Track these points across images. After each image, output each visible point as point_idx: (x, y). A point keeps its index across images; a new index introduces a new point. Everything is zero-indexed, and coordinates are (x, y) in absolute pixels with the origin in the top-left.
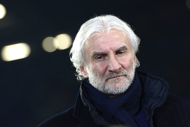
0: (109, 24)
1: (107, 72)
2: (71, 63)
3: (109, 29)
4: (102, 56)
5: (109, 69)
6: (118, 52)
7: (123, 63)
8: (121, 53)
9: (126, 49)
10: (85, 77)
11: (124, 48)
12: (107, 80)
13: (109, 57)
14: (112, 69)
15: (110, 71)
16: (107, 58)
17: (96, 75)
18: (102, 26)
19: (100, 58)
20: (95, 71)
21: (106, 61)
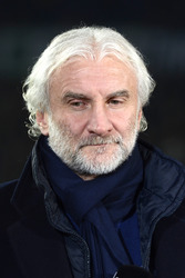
0: (104, 46)
1: (86, 133)
2: (24, 103)
3: (103, 54)
4: (81, 101)
5: (89, 127)
6: (111, 100)
7: (115, 121)
8: (115, 102)
9: (127, 96)
10: (44, 132)
11: (124, 93)
12: (81, 147)
13: (92, 106)
14: (94, 128)
15: (91, 132)
16: (89, 106)
17: (64, 135)
18: (90, 47)
19: (76, 104)
20: (63, 126)
21: (86, 113)
